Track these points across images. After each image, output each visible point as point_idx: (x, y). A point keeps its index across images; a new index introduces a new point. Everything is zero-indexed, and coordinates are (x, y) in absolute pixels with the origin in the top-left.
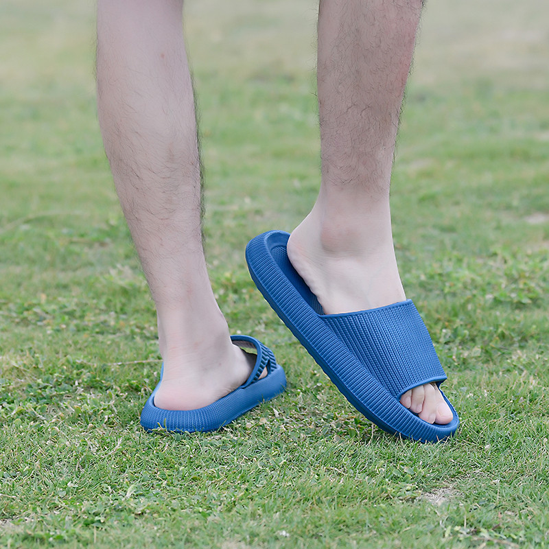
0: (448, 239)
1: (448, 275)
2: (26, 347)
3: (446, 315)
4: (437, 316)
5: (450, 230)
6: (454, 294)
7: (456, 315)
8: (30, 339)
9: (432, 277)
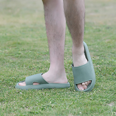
0: (113, 55)
1: (113, 62)
2: (31, 74)
3: (113, 70)
4: (111, 70)
5: (113, 53)
6: (114, 66)
7: (114, 70)
8: (32, 73)
9: (110, 62)
